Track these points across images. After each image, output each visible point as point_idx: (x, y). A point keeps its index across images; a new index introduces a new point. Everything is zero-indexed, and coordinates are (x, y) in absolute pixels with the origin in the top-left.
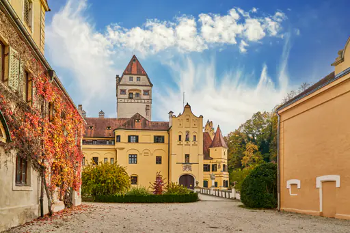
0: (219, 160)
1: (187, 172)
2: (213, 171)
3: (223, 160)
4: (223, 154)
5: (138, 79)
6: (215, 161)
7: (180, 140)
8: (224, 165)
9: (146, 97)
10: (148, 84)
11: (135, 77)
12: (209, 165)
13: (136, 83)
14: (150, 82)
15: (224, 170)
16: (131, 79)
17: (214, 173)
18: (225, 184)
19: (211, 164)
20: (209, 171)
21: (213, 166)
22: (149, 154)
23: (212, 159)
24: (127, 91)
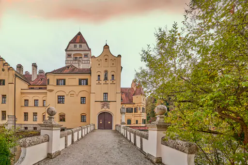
0: (139, 105)
1: (105, 109)
2: (135, 112)
3: (142, 104)
4: (142, 99)
5: (81, 46)
6: (136, 105)
7: (99, 79)
8: (143, 108)
9: (86, 59)
10: (87, 49)
11: (78, 45)
12: (132, 108)
13: (78, 49)
14: (88, 48)
15: (143, 112)
16: (75, 46)
17: (136, 114)
18: (144, 121)
19: (134, 108)
20: (132, 112)
21: (135, 108)
22: (75, 95)
23: (135, 104)
24: (72, 55)
